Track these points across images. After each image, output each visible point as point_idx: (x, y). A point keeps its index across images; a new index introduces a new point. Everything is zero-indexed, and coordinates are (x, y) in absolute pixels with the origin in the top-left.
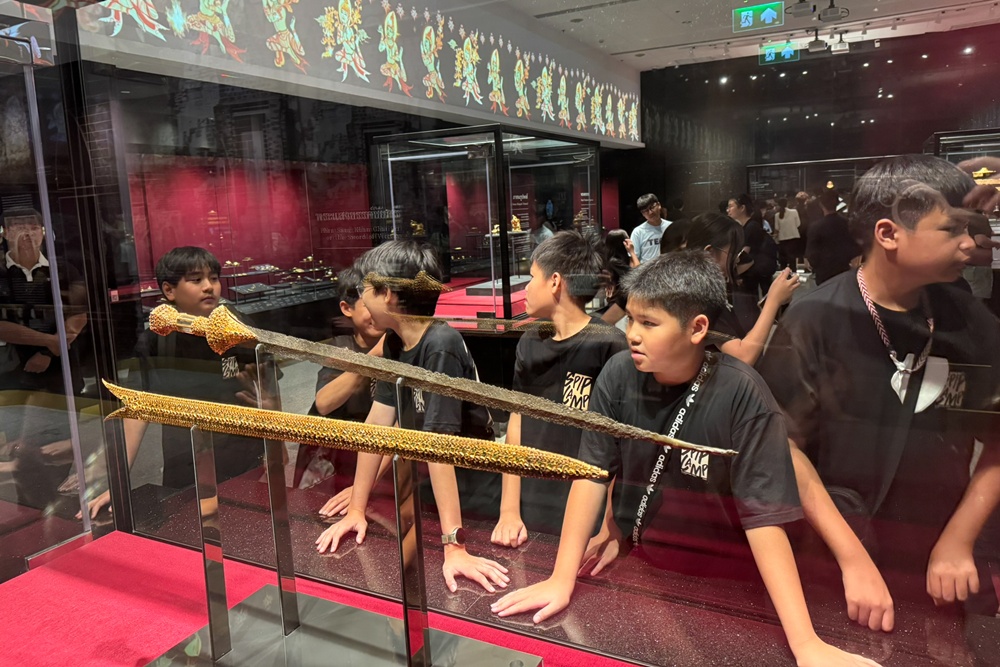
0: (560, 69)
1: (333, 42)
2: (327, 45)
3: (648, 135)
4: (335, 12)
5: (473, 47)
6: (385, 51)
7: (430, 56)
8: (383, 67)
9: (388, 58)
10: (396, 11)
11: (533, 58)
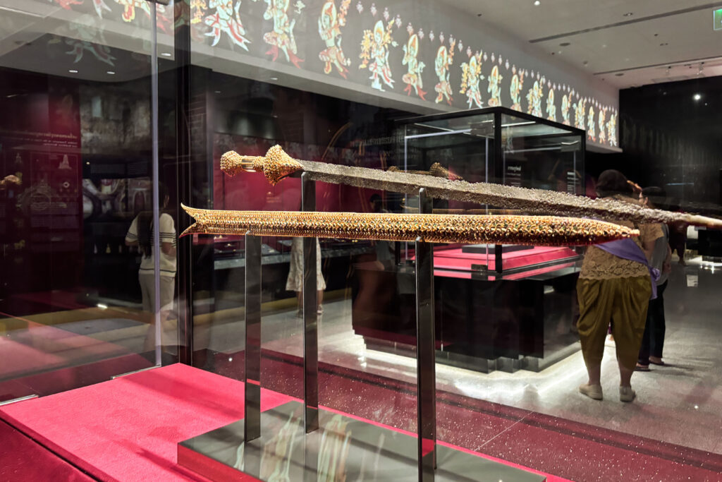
0: (549, 84)
1: (368, 56)
2: (363, 58)
3: (625, 142)
4: (372, 34)
5: (477, 64)
6: (407, 64)
7: (442, 69)
8: (405, 76)
9: (409, 70)
10: (417, 34)
11: (527, 74)
